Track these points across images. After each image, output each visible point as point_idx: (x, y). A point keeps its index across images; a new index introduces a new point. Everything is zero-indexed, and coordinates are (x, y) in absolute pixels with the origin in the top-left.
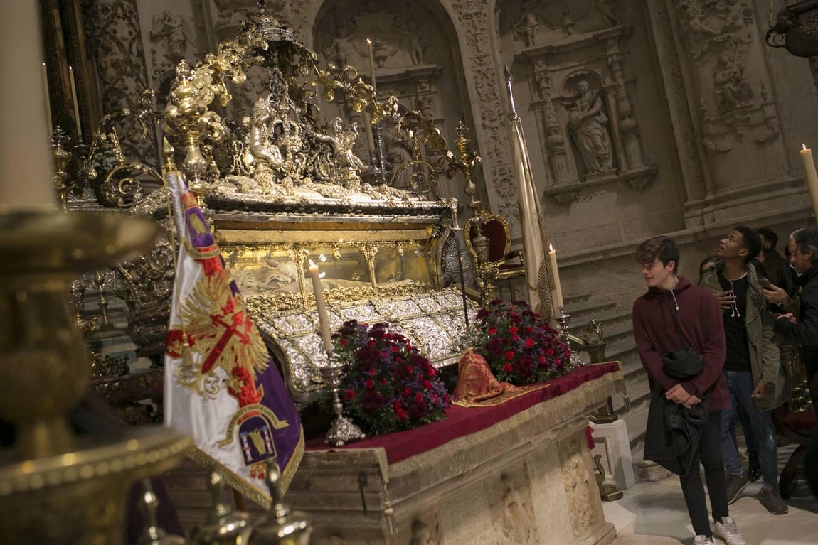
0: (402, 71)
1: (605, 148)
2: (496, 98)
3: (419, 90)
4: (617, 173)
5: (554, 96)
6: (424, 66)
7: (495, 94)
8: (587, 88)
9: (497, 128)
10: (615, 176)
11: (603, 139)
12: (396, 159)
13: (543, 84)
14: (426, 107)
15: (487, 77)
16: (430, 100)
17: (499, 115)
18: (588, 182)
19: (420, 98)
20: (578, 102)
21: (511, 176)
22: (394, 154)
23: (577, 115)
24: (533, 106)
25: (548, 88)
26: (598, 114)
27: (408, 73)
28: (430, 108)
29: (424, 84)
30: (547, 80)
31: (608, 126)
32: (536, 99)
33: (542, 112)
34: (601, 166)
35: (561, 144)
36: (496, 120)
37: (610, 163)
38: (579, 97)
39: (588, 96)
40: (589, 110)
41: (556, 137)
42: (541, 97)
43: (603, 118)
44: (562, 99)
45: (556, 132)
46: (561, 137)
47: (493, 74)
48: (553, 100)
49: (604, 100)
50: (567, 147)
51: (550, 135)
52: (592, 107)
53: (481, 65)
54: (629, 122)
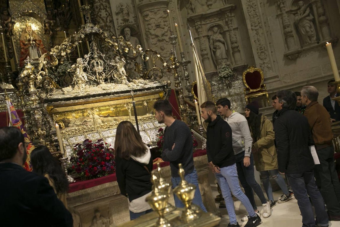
0: (218, 9)
1: (312, 32)
2: (257, 16)
3: (226, 17)
4: (318, 43)
5: (287, 10)
6: (228, 6)
7: (256, 14)
8: (302, 4)
9: (258, 29)
10: (317, 44)
11: (310, 27)
12: (217, 48)
13: (282, 5)
14: (229, 23)
15: (253, 7)
16: (231, 21)
17: (259, 23)
18: (304, 48)
19: (227, 19)
20: (298, 12)
21: (265, 50)
22: (216, 45)
23: (298, 17)
24: (278, 16)
25: (285, 7)
26: (308, 15)
27: (220, 10)
28: (231, 24)
29: (228, 14)
30: (283, 4)
31: (313, 21)
32: (279, 13)
33: (282, 18)
34: (310, 40)
35: (291, 32)
36: (257, 26)
37: (315, 38)
38: (299, 9)
39: (303, 8)
40: (303, 15)
41: (288, 29)
42: (281, 11)
43: (311, 17)
44: (291, 11)
45: (288, 27)
46: (292, 29)
47: (255, 5)
48: (286, 12)
49: (311, 9)
50: (294, 33)
51: (285, 28)
52: (304, 13)
53: (250, 2)
54: (322, 18)
